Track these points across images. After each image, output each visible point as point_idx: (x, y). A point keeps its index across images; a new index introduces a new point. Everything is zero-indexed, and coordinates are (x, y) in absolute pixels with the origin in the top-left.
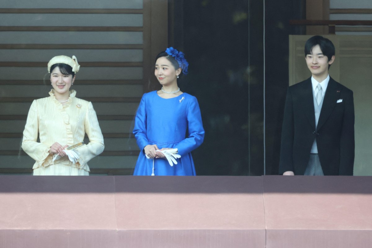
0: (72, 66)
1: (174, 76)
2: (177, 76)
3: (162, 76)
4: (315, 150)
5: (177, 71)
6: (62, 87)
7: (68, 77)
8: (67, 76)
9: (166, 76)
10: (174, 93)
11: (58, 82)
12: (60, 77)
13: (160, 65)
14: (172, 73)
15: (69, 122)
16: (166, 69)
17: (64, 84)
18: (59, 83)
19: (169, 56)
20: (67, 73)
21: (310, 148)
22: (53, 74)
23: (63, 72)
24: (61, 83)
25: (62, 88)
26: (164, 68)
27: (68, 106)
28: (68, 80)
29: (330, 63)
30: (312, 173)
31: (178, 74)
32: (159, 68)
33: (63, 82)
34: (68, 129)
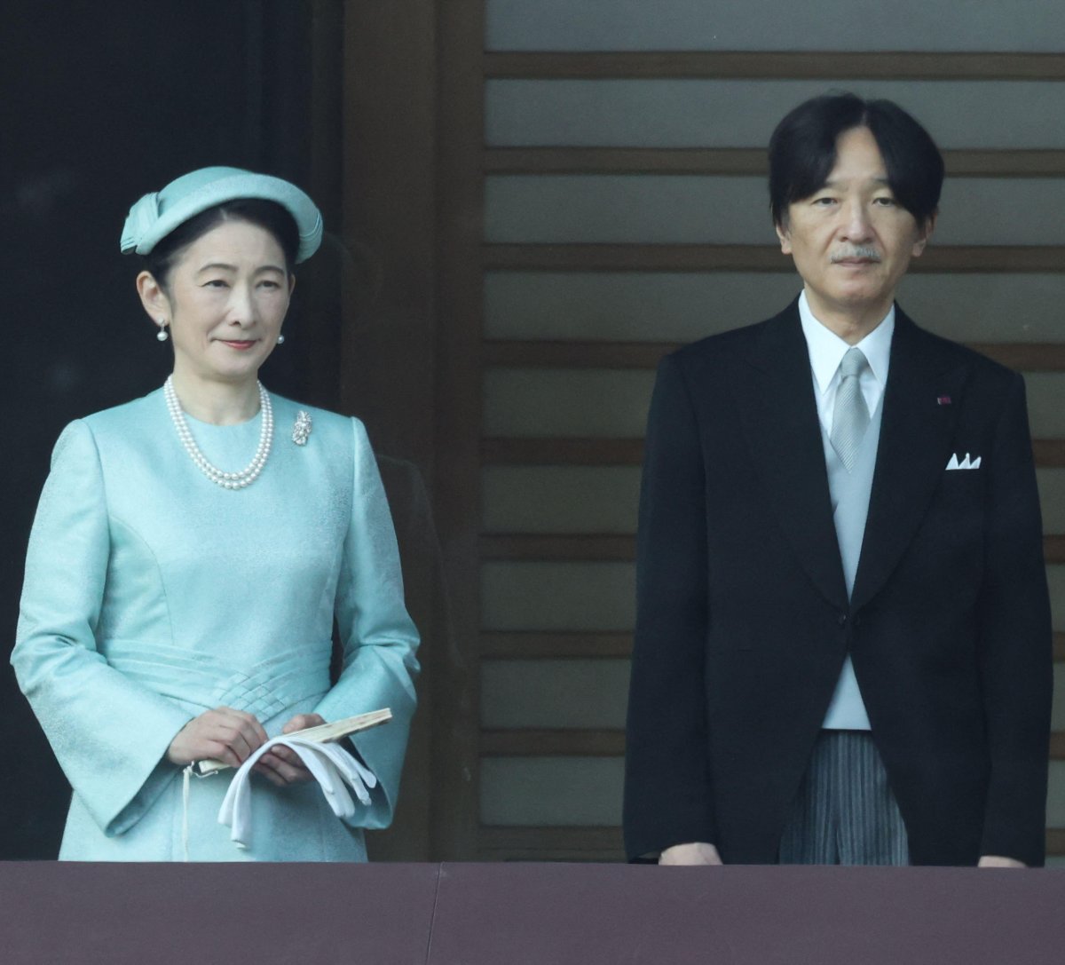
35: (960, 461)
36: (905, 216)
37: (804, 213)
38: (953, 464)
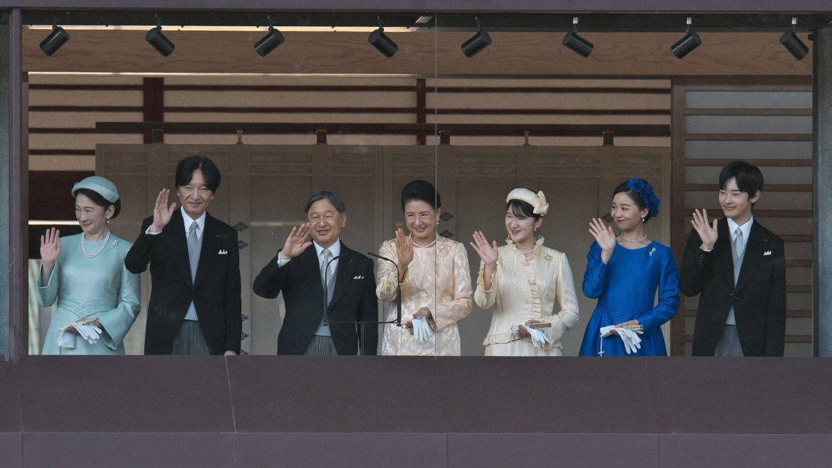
1: (638, 219)
2: (641, 219)
3: (621, 219)
4: (731, 320)
5: (642, 212)
9: (626, 219)
10: (640, 242)
13: (618, 205)
14: (635, 215)
15: (534, 281)
16: (627, 209)
19: (631, 191)
21: (726, 316)
26: (623, 209)
27: (533, 258)
28: (526, 223)
29: (753, 201)
30: (725, 353)
31: (643, 216)
32: (617, 208)
34: (534, 291)
35: (222, 251)
36: (209, 192)
37: (183, 189)
38: (220, 252)
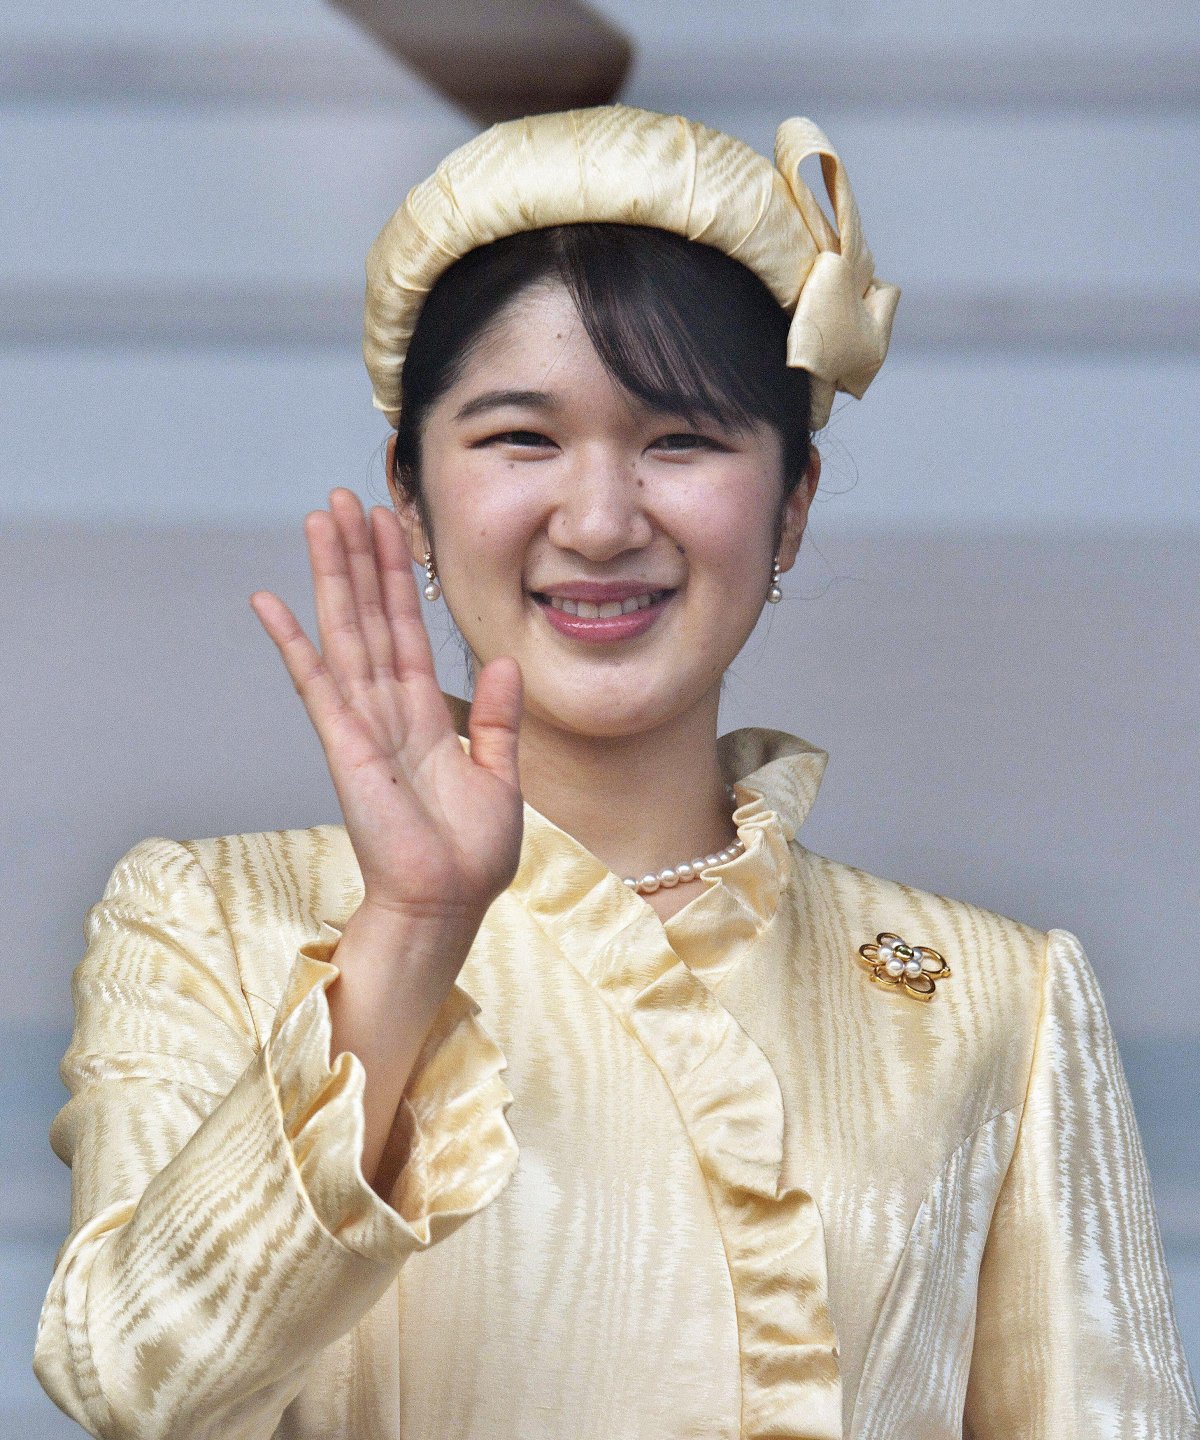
0: (784, 287)
6: (610, 619)
7: (715, 446)
8: (711, 428)
11: (558, 531)
12: (596, 453)
17: (660, 570)
18: (571, 553)
20: (714, 392)
22: (471, 409)
23: (654, 378)
24: (623, 554)
25: (605, 647)
33: (641, 531)
